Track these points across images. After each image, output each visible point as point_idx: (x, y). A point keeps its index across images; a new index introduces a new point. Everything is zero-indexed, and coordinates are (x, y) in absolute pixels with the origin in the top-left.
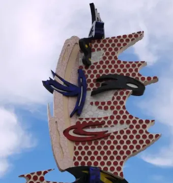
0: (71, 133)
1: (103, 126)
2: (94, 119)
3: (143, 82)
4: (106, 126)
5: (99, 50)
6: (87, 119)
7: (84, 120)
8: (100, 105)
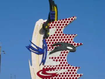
0: (40, 73)
1: (55, 70)
2: (51, 66)
3: (75, 46)
4: (57, 70)
5: (53, 27)
6: (48, 66)
7: (46, 67)
8: (54, 59)
